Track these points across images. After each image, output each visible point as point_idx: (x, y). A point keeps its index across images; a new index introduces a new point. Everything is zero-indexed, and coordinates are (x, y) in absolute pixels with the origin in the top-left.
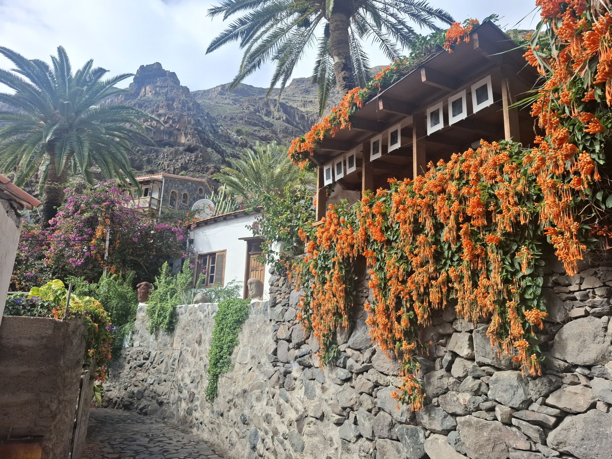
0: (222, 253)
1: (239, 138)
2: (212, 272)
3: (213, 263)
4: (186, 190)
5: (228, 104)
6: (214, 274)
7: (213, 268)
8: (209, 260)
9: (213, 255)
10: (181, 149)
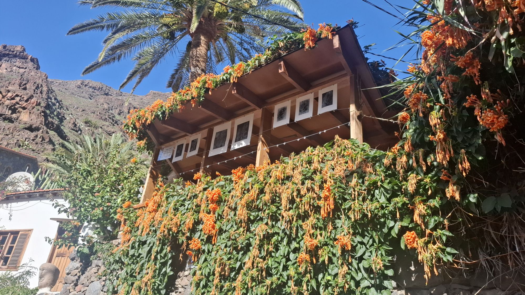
0: (27, 232)
1: (87, 128)
2: (9, 253)
3: (13, 242)
4: (11, 164)
5: (84, 97)
6: (10, 256)
7: (11, 248)
8: (10, 238)
9: (15, 233)
10: (22, 126)
